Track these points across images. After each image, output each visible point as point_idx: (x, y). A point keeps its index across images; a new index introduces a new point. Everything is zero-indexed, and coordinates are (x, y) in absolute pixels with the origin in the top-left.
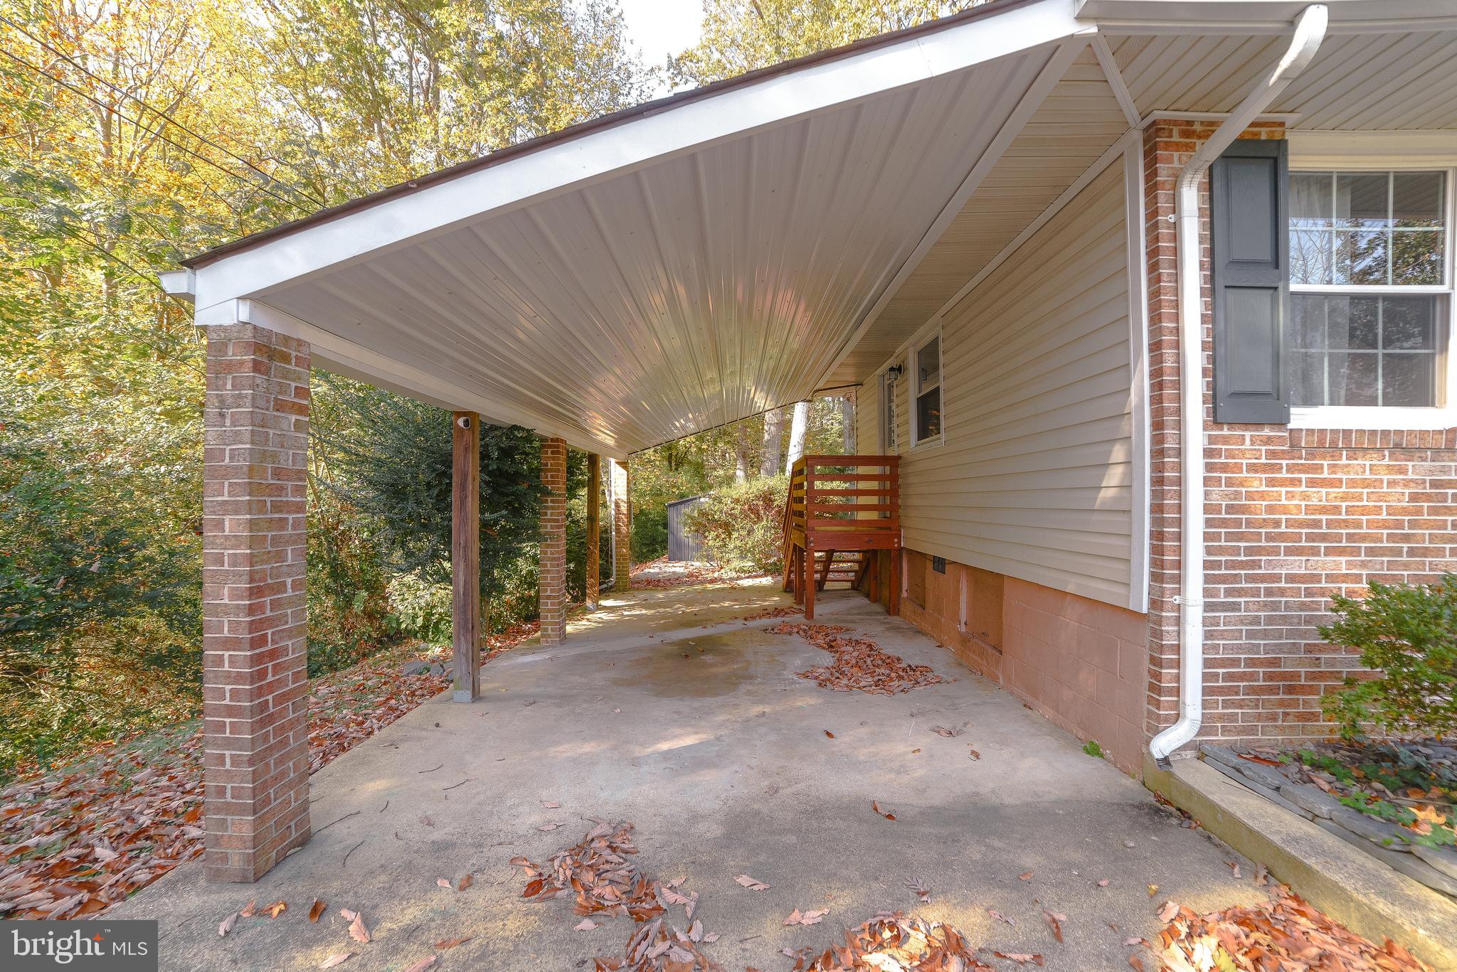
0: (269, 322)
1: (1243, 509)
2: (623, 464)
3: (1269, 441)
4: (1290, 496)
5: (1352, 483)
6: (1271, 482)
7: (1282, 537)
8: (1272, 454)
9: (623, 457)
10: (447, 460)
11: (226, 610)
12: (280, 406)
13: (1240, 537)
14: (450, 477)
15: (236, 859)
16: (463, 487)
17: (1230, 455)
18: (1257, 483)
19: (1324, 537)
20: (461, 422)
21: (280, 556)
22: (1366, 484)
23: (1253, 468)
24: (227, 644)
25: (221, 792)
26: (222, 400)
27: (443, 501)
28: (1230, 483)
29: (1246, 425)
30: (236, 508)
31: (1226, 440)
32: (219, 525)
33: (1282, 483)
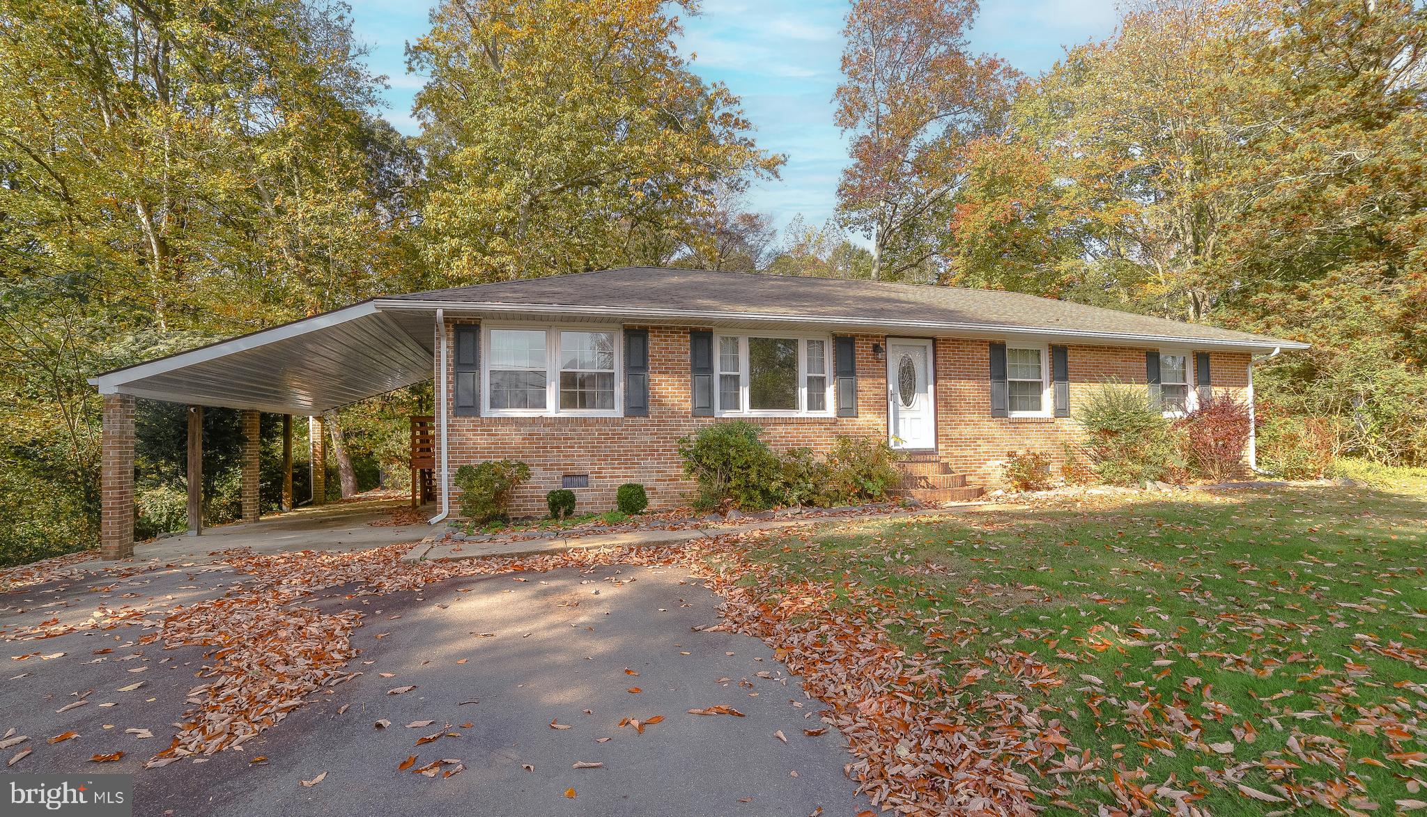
0: (125, 391)
1: (464, 444)
2: (318, 418)
3: (473, 421)
4: (481, 439)
5: (503, 435)
6: (474, 435)
7: (478, 452)
8: (475, 426)
9: (318, 414)
10: (185, 425)
11: (111, 478)
12: (127, 417)
13: (464, 453)
14: (187, 433)
15: (112, 553)
16: (194, 439)
17: (460, 426)
18: (470, 435)
19: (493, 452)
20: (192, 410)
21: (127, 463)
22: (507, 435)
23: (467, 430)
24: (110, 488)
25: (108, 533)
26: (109, 417)
27: (182, 446)
28: (459, 435)
29: (465, 416)
30: (115, 448)
31: (458, 421)
32: (108, 453)
33: (478, 435)
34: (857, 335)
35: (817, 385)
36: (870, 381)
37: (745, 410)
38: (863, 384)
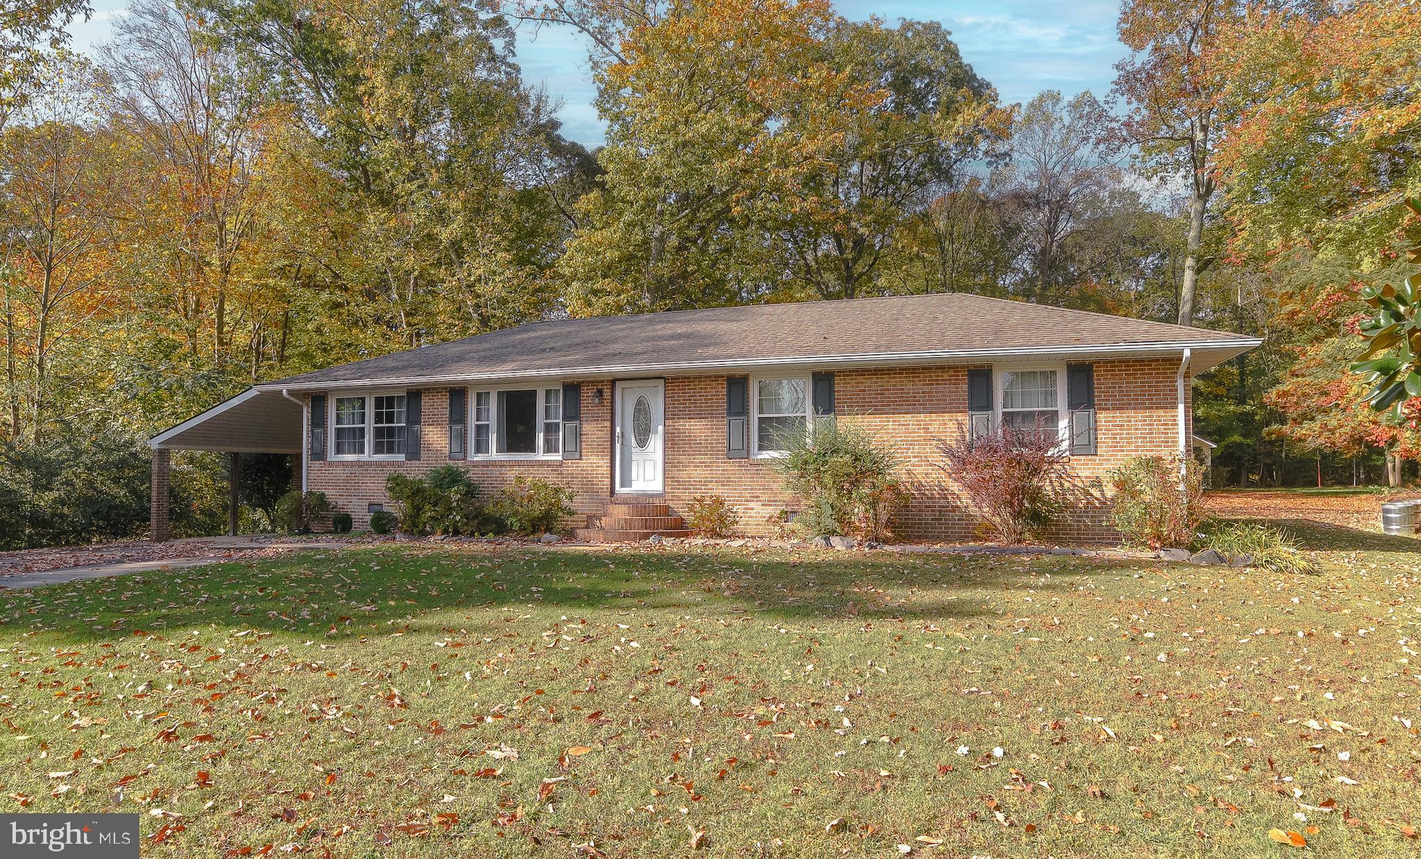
1: (316, 479)
3: (323, 464)
4: (325, 477)
5: (336, 473)
8: (324, 467)
13: (316, 486)
18: (319, 473)
19: (331, 486)
22: (339, 473)
28: (314, 474)
31: (313, 464)
33: (324, 473)
34: (583, 382)
35: (550, 429)
36: (594, 424)
37: (493, 454)
38: (588, 428)
